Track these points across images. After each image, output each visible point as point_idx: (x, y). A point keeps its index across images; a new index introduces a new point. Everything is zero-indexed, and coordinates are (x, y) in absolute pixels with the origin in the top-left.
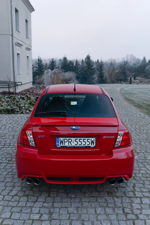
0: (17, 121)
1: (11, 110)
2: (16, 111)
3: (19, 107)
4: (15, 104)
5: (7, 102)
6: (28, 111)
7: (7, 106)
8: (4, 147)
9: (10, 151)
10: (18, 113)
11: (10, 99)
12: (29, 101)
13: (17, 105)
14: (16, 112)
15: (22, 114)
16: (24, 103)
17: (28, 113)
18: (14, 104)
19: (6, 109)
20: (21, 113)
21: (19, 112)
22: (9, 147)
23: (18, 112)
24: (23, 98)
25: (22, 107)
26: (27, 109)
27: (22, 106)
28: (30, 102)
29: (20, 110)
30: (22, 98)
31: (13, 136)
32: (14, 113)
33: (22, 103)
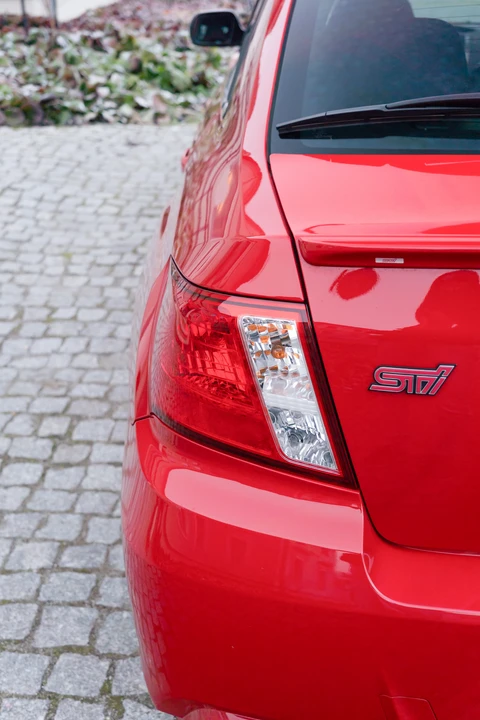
0: (79, 164)
1: (44, 103)
2: (65, 108)
3: (83, 88)
4: (62, 73)
5: (20, 62)
6: (126, 110)
7: (21, 85)
8: (14, 333)
9: (59, 362)
10: (79, 119)
11: (32, 48)
12: (126, 56)
13: (69, 78)
14: (65, 116)
15: (98, 128)
16: (106, 69)
17: (129, 119)
18: (55, 71)
19: (14, 100)
20: (92, 121)
21: (82, 114)
22: (45, 335)
23: (75, 113)
24: (97, 45)
25: (93, 90)
26: (120, 101)
27: (98, 85)
28: (133, 65)
29: (87, 103)
30: (89, 43)
31: (67, 256)
32: (56, 122)
33: (96, 68)
